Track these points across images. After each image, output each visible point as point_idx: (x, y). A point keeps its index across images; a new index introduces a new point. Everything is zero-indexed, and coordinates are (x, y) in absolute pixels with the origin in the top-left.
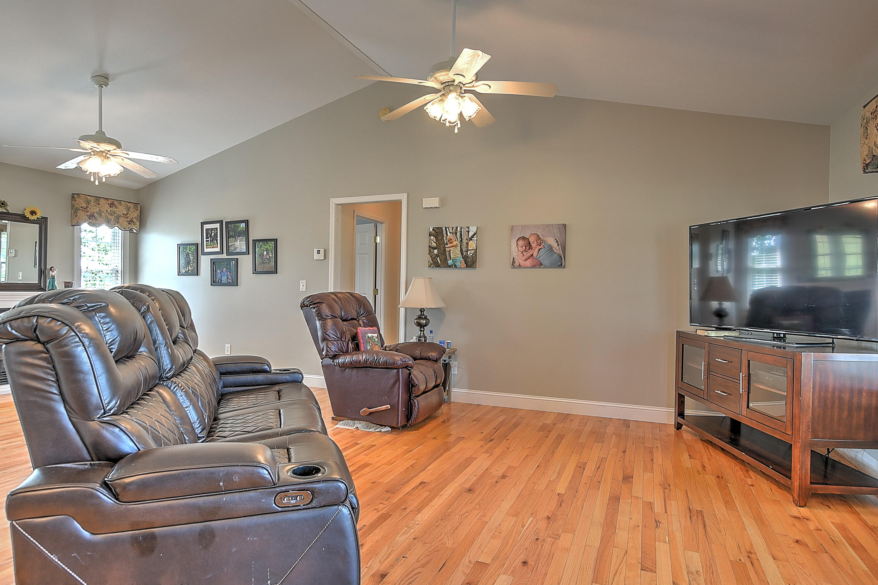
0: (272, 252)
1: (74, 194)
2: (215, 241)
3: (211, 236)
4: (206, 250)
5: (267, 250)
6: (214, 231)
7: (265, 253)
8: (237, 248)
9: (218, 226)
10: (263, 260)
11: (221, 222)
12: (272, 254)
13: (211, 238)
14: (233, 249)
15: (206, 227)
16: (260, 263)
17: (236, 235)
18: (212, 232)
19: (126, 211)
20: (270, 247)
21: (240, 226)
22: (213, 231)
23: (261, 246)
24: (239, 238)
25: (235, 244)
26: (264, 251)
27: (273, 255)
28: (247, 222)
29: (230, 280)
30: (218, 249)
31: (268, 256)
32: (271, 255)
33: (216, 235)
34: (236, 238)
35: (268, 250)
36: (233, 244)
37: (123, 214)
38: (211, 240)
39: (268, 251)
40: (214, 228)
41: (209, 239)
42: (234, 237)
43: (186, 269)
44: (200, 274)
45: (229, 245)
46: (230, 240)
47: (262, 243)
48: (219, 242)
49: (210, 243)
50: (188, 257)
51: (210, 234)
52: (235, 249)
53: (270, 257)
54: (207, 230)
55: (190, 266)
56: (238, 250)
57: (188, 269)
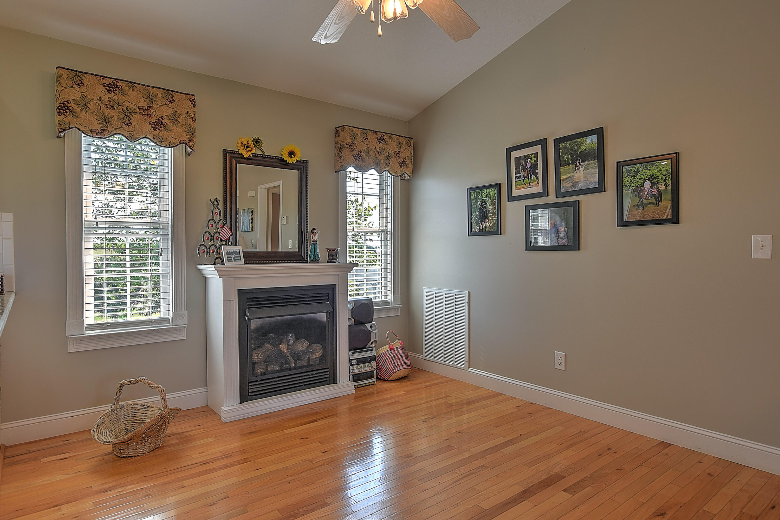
0: (665, 180)
1: (338, 127)
2: (533, 176)
3: (525, 168)
4: (516, 192)
5: (653, 178)
6: (531, 159)
7: (647, 185)
8: (578, 182)
9: (538, 149)
10: (641, 198)
11: (543, 142)
12: (666, 184)
13: (524, 172)
14: (570, 185)
15: (515, 154)
16: (635, 204)
17: (577, 160)
18: (526, 162)
19: (397, 149)
20: (661, 170)
21: (586, 141)
22: (529, 160)
23: (637, 173)
24: (582, 164)
25: (573, 176)
26: (645, 181)
27: (670, 187)
28: (600, 132)
29: (564, 241)
30: (538, 189)
31: (655, 190)
32: (663, 188)
33: (535, 166)
34: (576, 165)
35: (655, 178)
36: (570, 177)
37: (394, 153)
38: (526, 174)
39: (654, 181)
40: (531, 154)
41: (522, 173)
42: (571, 164)
43: (481, 226)
44: (504, 233)
45: (561, 179)
46: (562, 169)
47: (638, 165)
48: (540, 176)
49: (523, 180)
50: (485, 207)
51: (523, 165)
52: (575, 184)
53: (660, 192)
54: (518, 160)
55: (487, 221)
56: (581, 186)
57: (485, 225)
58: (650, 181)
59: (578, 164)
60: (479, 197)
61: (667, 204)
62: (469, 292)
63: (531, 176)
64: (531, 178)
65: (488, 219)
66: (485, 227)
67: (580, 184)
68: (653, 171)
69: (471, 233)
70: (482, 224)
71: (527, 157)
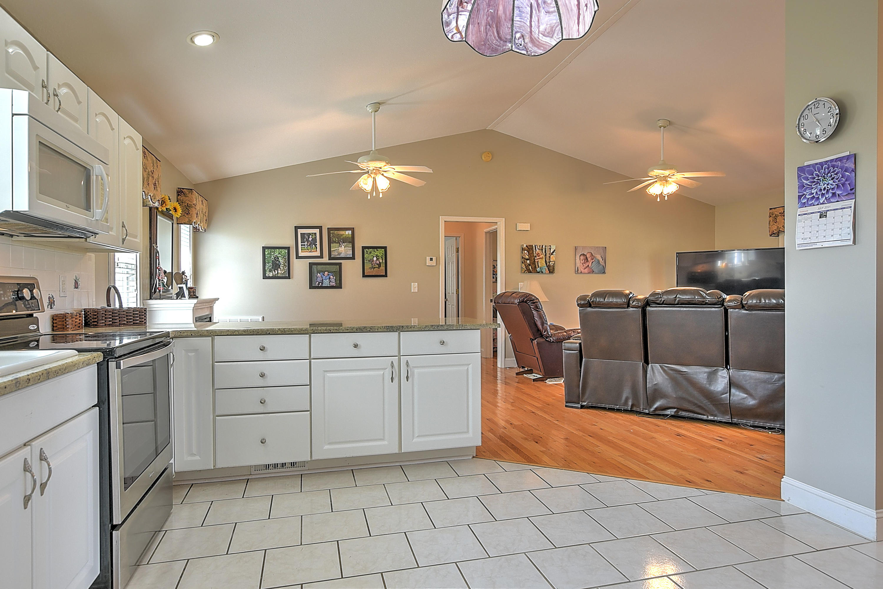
0: (382, 258)
1: (183, 189)
2: (313, 246)
3: (308, 241)
5: (377, 256)
6: (312, 236)
7: (375, 259)
9: (316, 231)
10: (372, 265)
11: (320, 228)
12: (382, 259)
13: (308, 243)
14: (337, 254)
15: (300, 231)
16: (370, 268)
17: (341, 241)
18: (309, 237)
20: (380, 253)
21: (344, 233)
22: (311, 236)
23: (371, 253)
24: (343, 244)
25: (338, 250)
26: (374, 257)
28: (352, 230)
29: (333, 284)
31: (378, 262)
32: (381, 261)
33: (315, 240)
34: (340, 244)
35: (378, 256)
36: (336, 250)
38: (308, 244)
39: (378, 257)
40: (312, 233)
41: (306, 243)
42: (337, 243)
43: (274, 272)
44: (292, 278)
45: (332, 250)
46: (332, 245)
47: (371, 250)
48: (318, 246)
49: (307, 247)
50: (277, 261)
51: (306, 239)
52: (339, 254)
53: (380, 263)
54: (303, 235)
55: (279, 269)
56: (342, 255)
57: (278, 272)
58: (376, 257)
59: (341, 244)
60: (273, 254)
61: (383, 267)
62: (263, 317)
63: (312, 245)
64: (312, 247)
65: (280, 269)
66: (277, 273)
67: (342, 254)
68: (377, 253)
69: (265, 277)
70: (275, 271)
71: (310, 234)
